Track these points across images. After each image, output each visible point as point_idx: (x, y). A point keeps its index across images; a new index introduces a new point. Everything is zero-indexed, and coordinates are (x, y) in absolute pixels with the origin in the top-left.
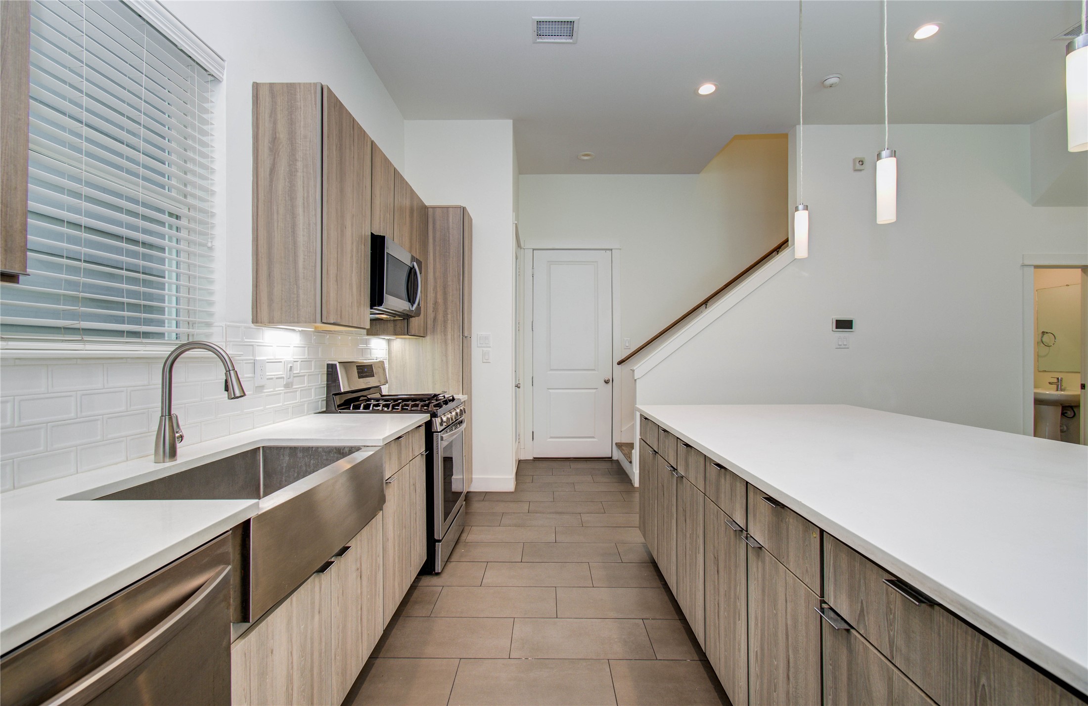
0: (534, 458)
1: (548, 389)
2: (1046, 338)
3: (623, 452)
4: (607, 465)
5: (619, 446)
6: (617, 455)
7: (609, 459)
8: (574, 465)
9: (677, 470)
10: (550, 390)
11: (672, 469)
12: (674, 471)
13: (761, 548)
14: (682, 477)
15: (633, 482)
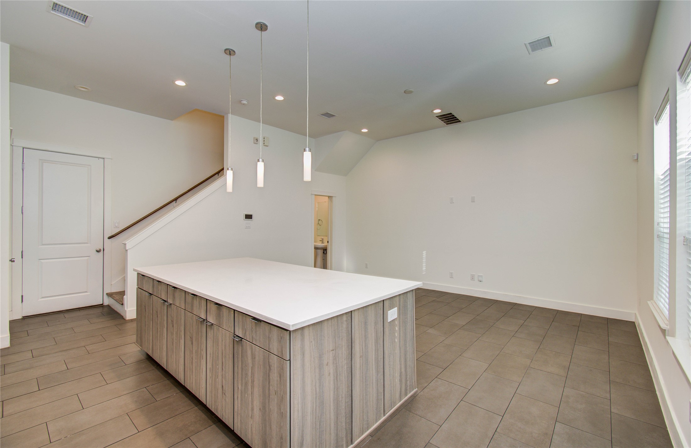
0: (23, 317)
1: (40, 259)
2: (320, 222)
3: (114, 298)
4: (99, 310)
5: (110, 295)
6: (107, 301)
7: (101, 306)
8: (67, 315)
9: (167, 301)
10: (41, 261)
11: (164, 301)
12: (165, 302)
13: (212, 324)
14: (171, 304)
15: (124, 317)
